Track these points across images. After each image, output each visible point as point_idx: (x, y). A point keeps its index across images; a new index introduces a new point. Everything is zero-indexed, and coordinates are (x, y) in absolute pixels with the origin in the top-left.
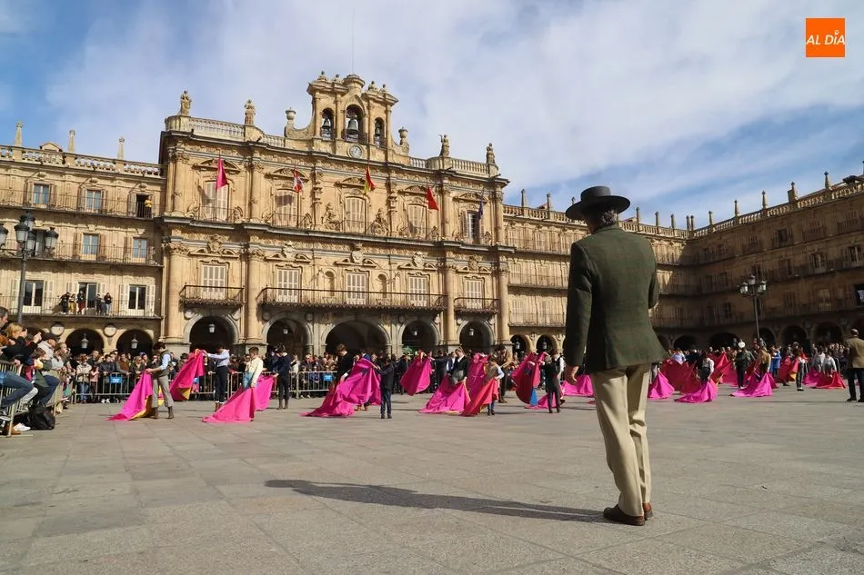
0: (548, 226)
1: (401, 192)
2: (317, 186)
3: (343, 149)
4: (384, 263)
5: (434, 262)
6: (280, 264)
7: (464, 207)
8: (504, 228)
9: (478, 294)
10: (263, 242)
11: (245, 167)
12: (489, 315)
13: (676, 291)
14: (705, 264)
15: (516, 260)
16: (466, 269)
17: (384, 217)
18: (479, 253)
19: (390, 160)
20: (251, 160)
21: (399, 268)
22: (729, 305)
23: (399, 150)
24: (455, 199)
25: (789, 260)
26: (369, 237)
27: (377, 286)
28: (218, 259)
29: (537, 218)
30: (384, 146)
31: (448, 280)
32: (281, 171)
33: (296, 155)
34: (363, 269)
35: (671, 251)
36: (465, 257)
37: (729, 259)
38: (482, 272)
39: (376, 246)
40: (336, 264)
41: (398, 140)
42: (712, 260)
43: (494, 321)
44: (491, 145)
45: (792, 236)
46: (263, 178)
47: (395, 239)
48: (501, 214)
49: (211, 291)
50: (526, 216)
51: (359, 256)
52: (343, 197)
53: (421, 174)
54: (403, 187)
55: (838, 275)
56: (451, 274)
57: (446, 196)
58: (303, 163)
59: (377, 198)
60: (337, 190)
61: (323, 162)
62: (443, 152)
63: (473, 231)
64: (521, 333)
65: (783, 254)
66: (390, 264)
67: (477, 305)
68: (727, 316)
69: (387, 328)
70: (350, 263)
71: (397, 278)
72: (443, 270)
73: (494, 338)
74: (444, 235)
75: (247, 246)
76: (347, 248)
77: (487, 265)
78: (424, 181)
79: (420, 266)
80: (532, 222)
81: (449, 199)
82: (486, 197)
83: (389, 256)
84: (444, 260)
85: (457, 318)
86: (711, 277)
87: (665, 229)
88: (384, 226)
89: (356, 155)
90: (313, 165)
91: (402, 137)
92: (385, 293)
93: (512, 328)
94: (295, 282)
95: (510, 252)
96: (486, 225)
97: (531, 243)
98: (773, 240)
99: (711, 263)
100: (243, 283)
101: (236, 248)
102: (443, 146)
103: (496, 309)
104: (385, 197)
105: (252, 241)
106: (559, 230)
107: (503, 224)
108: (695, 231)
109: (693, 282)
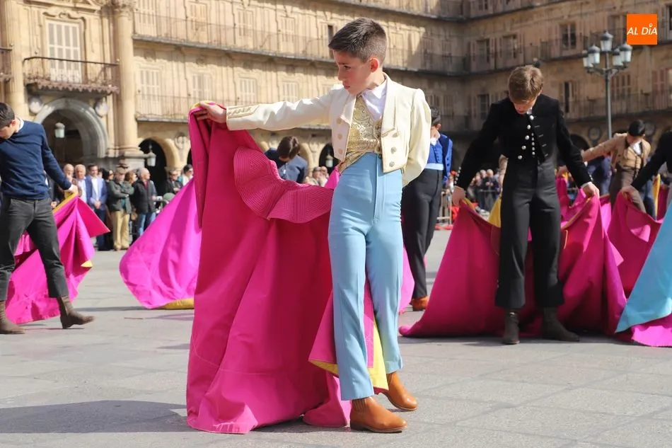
12: (96, 97)
13: (428, 67)
14: (478, 19)
37: (524, 9)
38: (79, 6)
42: (490, 11)
43: (106, 108)
64: (158, 136)
67: (70, 76)
73: (107, 145)
85: (29, 101)
86: (488, 41)
93: (142, 124)
103: (111, 85)
109: (456, 50)
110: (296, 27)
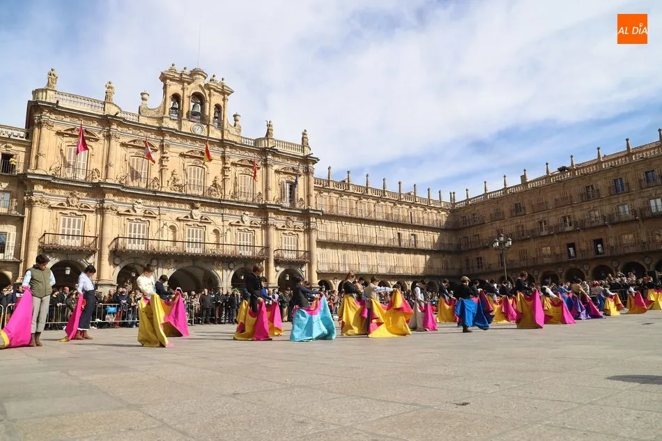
0: (348, 196)
1: (233, 164)
2: (165, 155)
3: (187, 127)
4: (218, 220)
5: (259, 220)
6: (130, 218)
7: (284, 178)
8: (314, 196)
9: (293, 247)
10: (116, 199)
11: (104, 136)
12: (302, 264)
13: (442, 248)
14: (464, 228)
15: (323, 221)
16: (284, 227)
17: (219, 182)
18: (294, 214)
19: (225, 137)
20: (109, 131)
21: (231, 225)
22: (481, 258)
23: (233, 130)
24: (277, 172)
25: (523, 226)
26: (207, 199)
27: (212, 238)
28: (76, 212)
29: (339, 189)
30: (221, 126)
31: (270, 235)
32: (134, 141)
33: (147, 128)
34: (201, 225)
35: (439, 218)
36: (283, 217)
37: (481, 224)
38: (296, 229)
39: (213, 207)
40: (178, 220)
41: (232, 123)
42: (468, 225)
43: (305, 268)
44: (305, 131)
45: (524, 208)
46: (119, 146)
47: (228, 201)
48: (312, 184)
49: (68, 238)
50: (331, 187)
51: (197, 213)
52: (186, 166)
53: (251, 151)
54: (236, 160)
55: (556, 236)
56: (272, 230)
57: (270, 169)
58: (153, 136)
59: (214, 168)
60: (181, 159)
61: (170, 136)
62: (268, 133)
63: (290, 197)
64: (326, 279)
65: (519, 221)
66: (223, 221)
67: (291, 256)
68: (479, 267)
69: (219, 273)
70: (190, 219)
71: (228, 232)
72: (266, 227)
74: (267, 198)
75: (103, 202)
76: (188, 207)
77: (300, 224)
78: (252, 156)
79: (247, 223)
80: (336, 192)
81: (271, 171)
82: (301, 171)
83: (222, 214)
84: (266, 219)
85: (276, 265)
86: (467, 237)
87: (434, 201)
88: (219, 190)
89: (198, 131)
90: (162, 138)
91: (236, 120)
92: (218, 244)
93: (319, 274)
94: (143, 233)
95: (319, 215)
96: (300, 192)
97: (335, 208)
98: (511, 211)
99: (468, 227)
100: (98, 233)
101: (92, 203)
102: (268, 129)
103: (307, 259)
104: (220, 167)
105: (107, 197)
106: (356, 199)
107: (314, 193)
108: (456, 204)
109: (454, 241)
110: (384, 234)
